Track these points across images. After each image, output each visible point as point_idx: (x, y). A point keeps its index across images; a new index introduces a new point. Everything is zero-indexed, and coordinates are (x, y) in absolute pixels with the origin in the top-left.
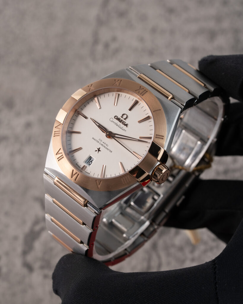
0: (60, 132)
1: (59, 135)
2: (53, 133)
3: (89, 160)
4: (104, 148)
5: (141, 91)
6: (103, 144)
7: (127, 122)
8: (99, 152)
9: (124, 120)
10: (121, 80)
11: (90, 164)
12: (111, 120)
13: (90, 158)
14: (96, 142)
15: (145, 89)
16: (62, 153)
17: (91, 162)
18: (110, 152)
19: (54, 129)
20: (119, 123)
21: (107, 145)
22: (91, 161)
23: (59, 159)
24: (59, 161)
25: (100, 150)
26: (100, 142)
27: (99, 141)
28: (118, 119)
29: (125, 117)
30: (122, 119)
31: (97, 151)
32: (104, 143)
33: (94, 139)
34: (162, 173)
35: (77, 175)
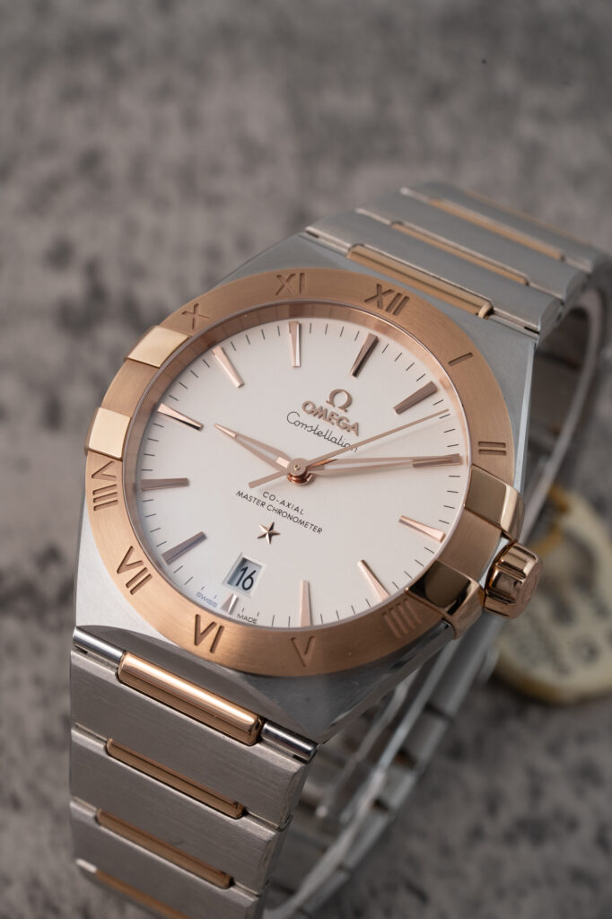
0: (119, 490)
1: (116, 501)
2: (89, 497)
3: (243, 574)
4: (287, 520)
5: (387, 300)
6: (284, 508)
7: (352, 416)
8: (274, 538)
9: (342, 413)
10: (302, 274)
11: (247, 585)
12: (293, 418)
13: (243, 565)
14: (253, 505)
15: (397, 291)
16: (140, 562)
17: (249, 581)
18: (316, 533)
19: (91, 484)
20: (324, 426)
21: (297, 509)
22: (250, 577)
23: (134, 586)
24: (132, 592)
25: (276, 529)
26: (268, 501)
27: (263, 499)
28: (320, 413)
29: (341, 400)
30: (331, 409)
31: (267, 536)
32: (283, 503)
33: (246, 497)
34: (524, 574)
35: (214, 631)
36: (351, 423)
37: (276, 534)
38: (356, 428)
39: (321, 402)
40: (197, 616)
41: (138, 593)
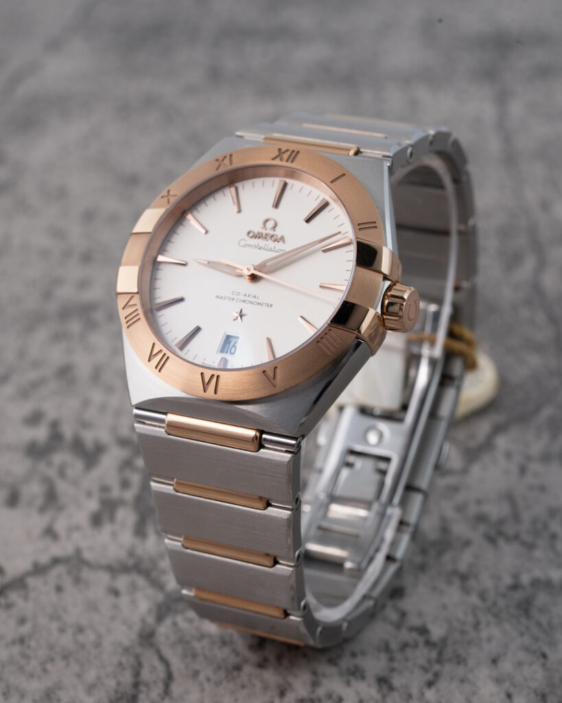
0: (140, 311)
1: (139, 319)
2: (123, 321)
3: (228, 344)
4: (250, 305)
5: (286, 156)
6: (246, 298)
7: (279, 232)
8: (243, 318)
9: (272, 233)
10: (231, 155)
11: (232, 352)
12: (242, 243)
13: (228, 339)
14: (227, 301)
15: (291, 150)
16: (161, 351)
17: (234, 348)
18: (269, 308)
19: (123, 314)
20: (261, 242)
21: (255, 297)
22: (234, 346)
23: (160, 367)
24: (160, 371)
25: (243, 312)
26: (236, 297)
27: (232, 296)
28: (258, 236)
29: (270, 224)
30: (264, 232)
31: (239, 318)
32: (245, 295)
33: (222, 298)
34: (404, 299)
35: (214, 380)
36: (279, 237)
37: (245, 315)
38: (282, 239)
39: (258, 228)
40: (202, 374)
41: (163, 371)
